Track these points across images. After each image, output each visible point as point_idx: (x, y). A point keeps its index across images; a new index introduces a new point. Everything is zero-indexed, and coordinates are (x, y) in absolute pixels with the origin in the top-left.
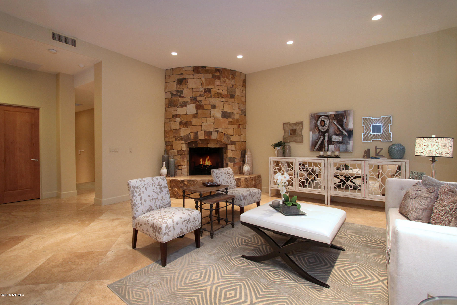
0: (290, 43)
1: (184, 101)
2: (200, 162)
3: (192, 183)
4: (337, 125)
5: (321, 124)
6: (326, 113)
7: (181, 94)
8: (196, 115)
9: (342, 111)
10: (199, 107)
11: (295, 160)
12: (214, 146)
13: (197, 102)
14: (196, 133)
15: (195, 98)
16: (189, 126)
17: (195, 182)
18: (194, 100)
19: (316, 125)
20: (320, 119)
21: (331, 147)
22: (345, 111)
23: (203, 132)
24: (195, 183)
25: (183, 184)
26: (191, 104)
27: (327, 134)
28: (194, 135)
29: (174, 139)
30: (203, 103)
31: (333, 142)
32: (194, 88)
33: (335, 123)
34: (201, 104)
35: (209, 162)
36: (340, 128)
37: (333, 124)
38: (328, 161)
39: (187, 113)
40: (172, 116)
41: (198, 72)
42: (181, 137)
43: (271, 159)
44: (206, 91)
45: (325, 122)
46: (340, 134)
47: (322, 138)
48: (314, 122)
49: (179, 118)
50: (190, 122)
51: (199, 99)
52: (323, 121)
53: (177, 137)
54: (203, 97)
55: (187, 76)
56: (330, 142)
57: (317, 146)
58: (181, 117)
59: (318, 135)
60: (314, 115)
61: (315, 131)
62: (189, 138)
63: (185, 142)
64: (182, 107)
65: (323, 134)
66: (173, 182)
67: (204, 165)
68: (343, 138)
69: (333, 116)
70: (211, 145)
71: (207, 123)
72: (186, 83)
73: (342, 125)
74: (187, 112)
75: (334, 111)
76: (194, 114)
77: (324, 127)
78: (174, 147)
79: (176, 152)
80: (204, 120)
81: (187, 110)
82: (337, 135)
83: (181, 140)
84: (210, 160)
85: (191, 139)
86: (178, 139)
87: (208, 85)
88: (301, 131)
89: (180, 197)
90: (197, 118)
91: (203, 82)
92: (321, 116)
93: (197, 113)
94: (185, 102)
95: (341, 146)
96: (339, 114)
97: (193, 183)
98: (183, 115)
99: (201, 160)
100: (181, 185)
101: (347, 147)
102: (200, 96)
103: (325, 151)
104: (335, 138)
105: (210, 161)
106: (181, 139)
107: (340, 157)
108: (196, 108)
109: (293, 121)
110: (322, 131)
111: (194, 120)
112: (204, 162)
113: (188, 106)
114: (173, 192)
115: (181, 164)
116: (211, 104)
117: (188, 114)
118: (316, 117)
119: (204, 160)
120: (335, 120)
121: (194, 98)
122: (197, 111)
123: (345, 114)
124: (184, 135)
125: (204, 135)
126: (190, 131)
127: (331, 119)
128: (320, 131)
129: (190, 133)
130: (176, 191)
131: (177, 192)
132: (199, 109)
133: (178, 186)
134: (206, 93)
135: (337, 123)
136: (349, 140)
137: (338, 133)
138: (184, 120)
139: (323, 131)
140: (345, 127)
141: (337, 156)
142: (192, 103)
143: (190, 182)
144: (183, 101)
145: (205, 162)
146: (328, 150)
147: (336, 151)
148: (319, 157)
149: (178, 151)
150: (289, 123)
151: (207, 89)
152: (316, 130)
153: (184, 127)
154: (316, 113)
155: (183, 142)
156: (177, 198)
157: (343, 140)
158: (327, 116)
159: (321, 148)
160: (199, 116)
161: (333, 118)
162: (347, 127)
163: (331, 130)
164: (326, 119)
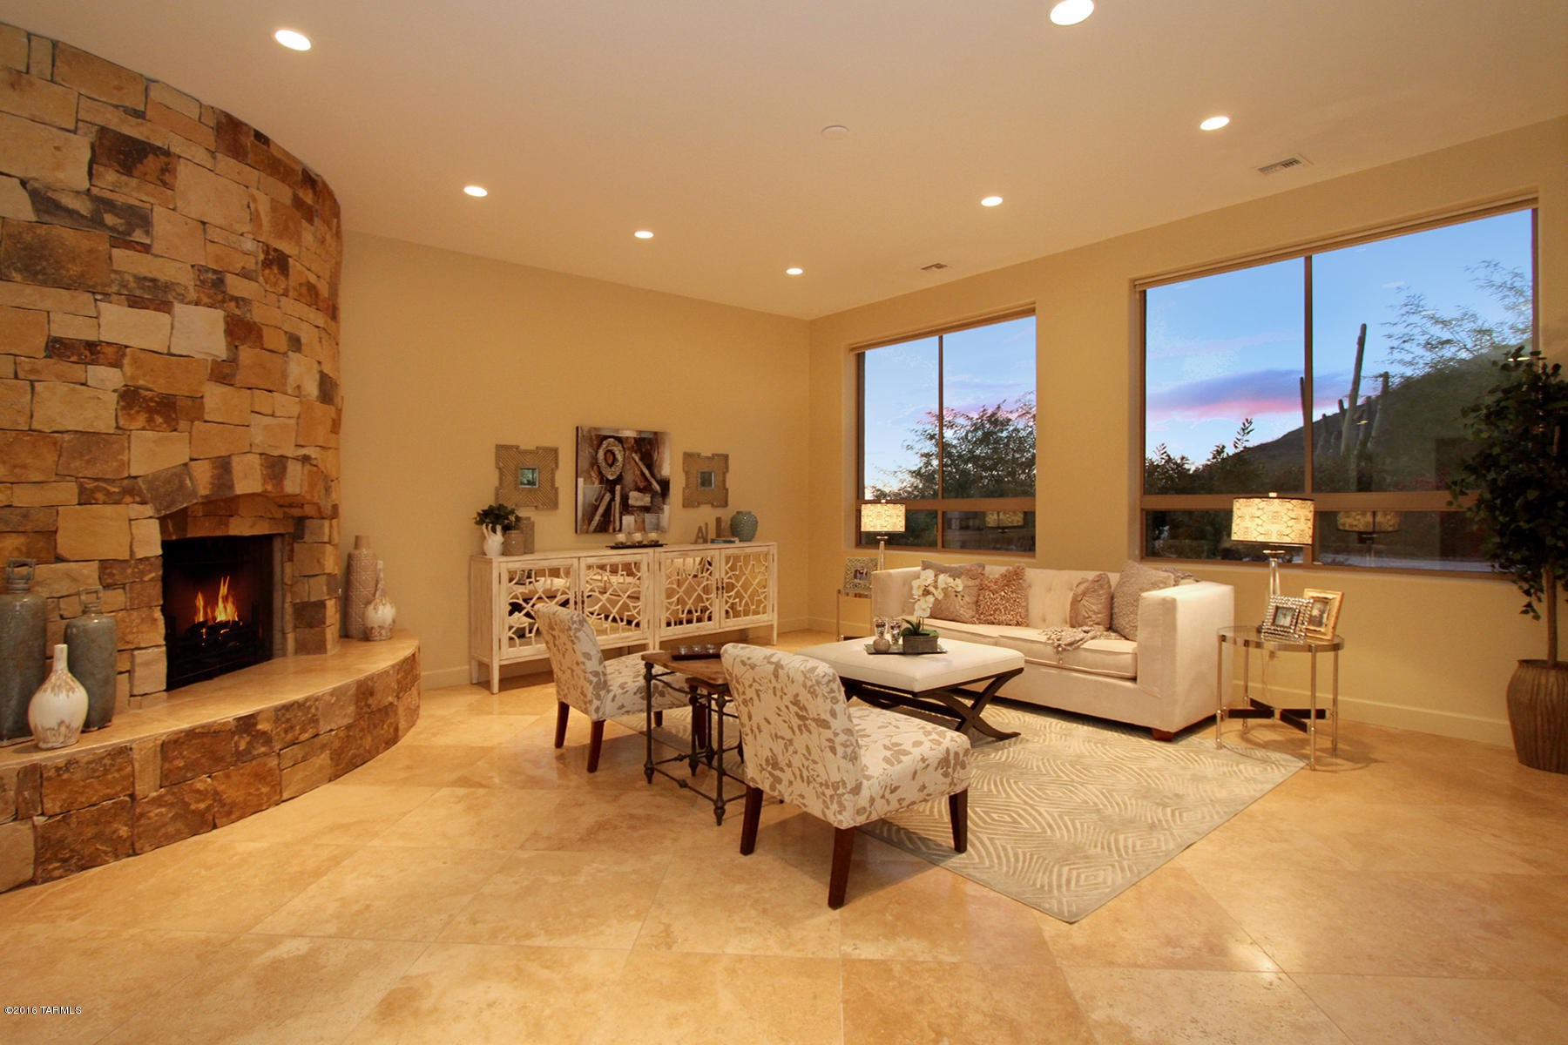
0: (644, 235)
1: (150, 275)
2: (195, 611)
3: (296, 716)
4: (640, 464)
5: (606, 459)
6: (617, 430)
7: (128, 224)
8: (226, 371)
9: (651, 432)
10: (241, 330)
11: (576, 561)
12: (252, 527)
13: (231, 300)
14: (223, 466)
15: (219, 283)
16: (183, 424)
17: (310, 707)
18: (213, 287)
19: (594, 462)
20: (604, 446)
21: (628, 520)
22: (656, 433)
23: (255, 460)
24: (308, 713)
25: (248, 739)
26: (196, 305)
27: (618, 488)
28: (216, 472)
29: (68, 491)
30: (257, 314)
31: (633, 507)
32: (213, 222)
33: (637, 459)
34: (248, 315)
35: (230, 607)
36: (647, 473)
37: (633, 463)
38: (657, 555)
39: (173, 351)
40: (41, 341)
41: (237, 152)
42: (126, 482)
43: (499, 567)
44: (271, 263)
45: (614, 455)
46: (646, 489)
47: (608, 497)
48: (586, 452)
49: (116, 364)
50: (189, 403)
51: (236, 286)
52: (609, 451)
53: (97, 480)
54: (254, 284)
55: (176, 145)
56: (626, 508)
57: (597, 518)
58: (126, 361)
59: (598, 490)
60: (589, 431)
61: (591, 476)
62: (182, 486)
63: (158, 511)
64: (135, 303)
65: (610, 485)
66: (185, 747)
67: (211, 626)
68: (651, 498)
69: (633, 441)
70: (241, 527)
71: (272, 416)
72: (167, 177)
73: (650, 467)
74: (173, 339)
75: (633, 430)
76: (215, 362)
77: (613, 469)
78: (64, 543)
79: (85, 572)
80: (262, 400)
81: (174, 332)
82: (639, 490)
83: (128, 499)
84: (233, 596)
85: (194, 493)
86: (108, 493)
87: (280, 236)
88: (553, 474)
89: (230, 813)
90: (232, 385)
91: (256, 210)
92: (606, 437)
93: (233, 361)
94: (154, 281)
95: (649, 518)
96: (644, 439)
97: (300, 714)
98: (143, 355)
99: (200, 602)
100: (237, 746)
101: (658, 519)
102: (245, 274)
103: (614, 530)
104: (636, 499)
105: (233, 603)
107: (661, 546)
108: (229, 332)
109: (527, 444)
110: (607, 479)
111: (215, 397)
112: (209, 611)
113: (178, 308)
114: (187, 805)
115: (130, 638)
116: (287, 327)
117: (175, 355)
118: (593, 441)
119: (211, 602)
120: (636, 452)
121: (214, 277)
122: (233, 348)
123: (657, 439)
124: (152, 470)
125: (258, 475)
126: (188, 450)
127: (629, 449)
128: (602, 478)
129: (192, 460)
130: (202, 795)
131: (216, 793)
132: (243, 340)
133: (219, 760)
134: (270, 268)
135: (641, 459)
136: (664, 503)
137: (642, 485)
138: (150, 386)
139: (611, 478)
140: (656, 471)
141: (622, 543)
142: (206, 300)
143: (288, 716)
144: (144, 272)
145: (213, 611)
146: (620, 530)
147: (638, 530)
148: (612, 548)
149: (105, 565)
150: (517, 447)
151: (276, 254)
152: (593, 474)
153: (150, 425)
154: (595, 429)
155: (149, 510)
156: (215, 827)
157: (652, 502)
158: (619, 440)
159: (605, 526)
160: (240, 378)
161: (633, 447)
162: (660, 472)
163: (629, 478)
164: (618, 450)
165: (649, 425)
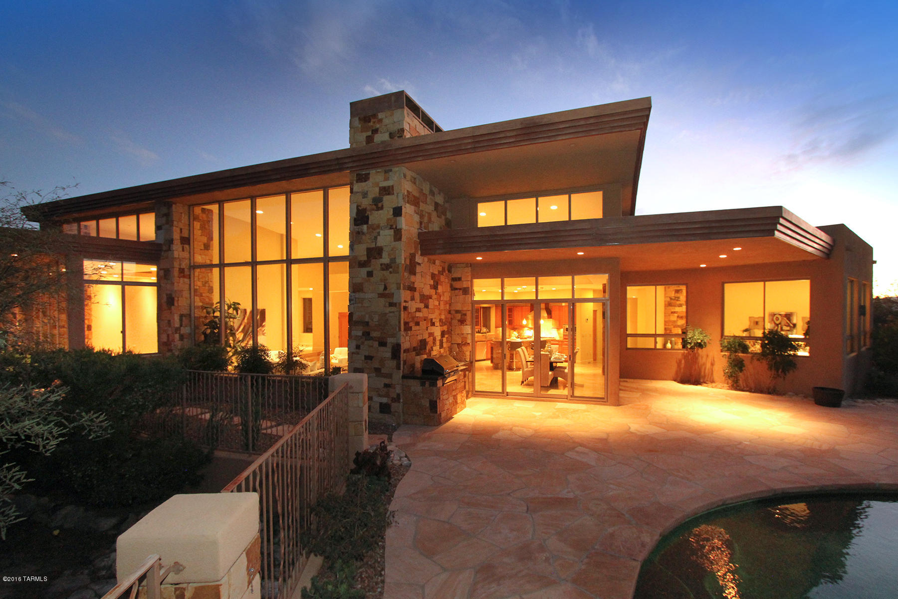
5: (776, 319)
6: (779, 313)
9: (790, 312)
19: (773, 320)
20: (776, 316)
27: (779, 326)
29: (671, 325)
37: (784, 320)
40: (670, 312)
46: (788, 326)
47: (777, 327)
48: (771, 317)
59: (774, 326)
60: (772, 313)
64: (679, 307)
68: (790, 328)
69: (784, 315)
73: (789, 321)
75: (784, 312)
77: (778, 321)
78: (672, 330)
92: (776, 314)
95: (789, 333)
96: (787, 314)
106: (679, 326)
109: (758, 316)
118: (773, 315)
120: (785, 317)
123: (791, 314)
127: (783, 317)
128: (775, 323)
135: (786, 319)
136: (794, 329)
137: (787, 325)
139: (777, 323)
150: (753, 317)
152: (773, 323)
158: (780, 315)
163: (783, 323)
164: (779, 317)
165: (788, 310)
